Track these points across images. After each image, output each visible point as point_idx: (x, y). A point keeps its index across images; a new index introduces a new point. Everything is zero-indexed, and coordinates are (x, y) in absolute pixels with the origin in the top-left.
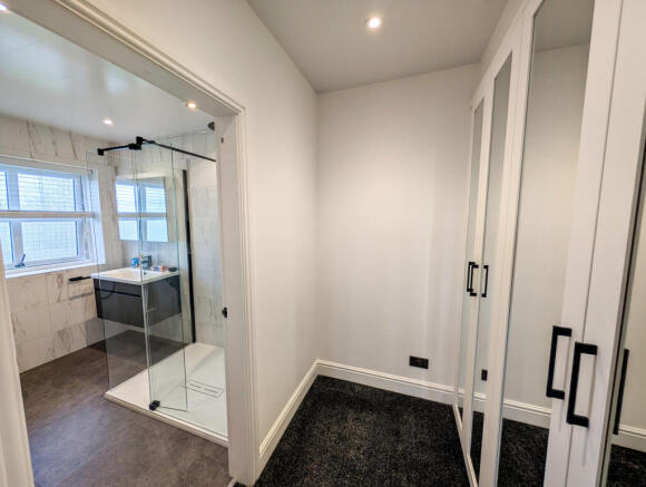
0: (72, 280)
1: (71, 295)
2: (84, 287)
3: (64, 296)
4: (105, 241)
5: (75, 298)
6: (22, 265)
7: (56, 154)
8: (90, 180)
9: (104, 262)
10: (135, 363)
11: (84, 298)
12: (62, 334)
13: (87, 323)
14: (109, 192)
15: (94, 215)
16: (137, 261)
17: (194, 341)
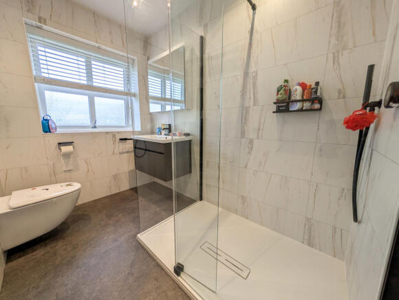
0: (121, 139)
1: (121, 151)
2: (128, 146)
3: (117, 151)
4: (141, 114)
5: (123, 153)
6: (95, 127)
7: (112, 42)
8: (133, 67)
9: (140, 129)
10: (158, 209)
11: (128, 154)
12: (115, 177)
13: (129, 172)
14: (144, 77)
15: (134, 95)
16: (160, 129)
17: (201, 199)
